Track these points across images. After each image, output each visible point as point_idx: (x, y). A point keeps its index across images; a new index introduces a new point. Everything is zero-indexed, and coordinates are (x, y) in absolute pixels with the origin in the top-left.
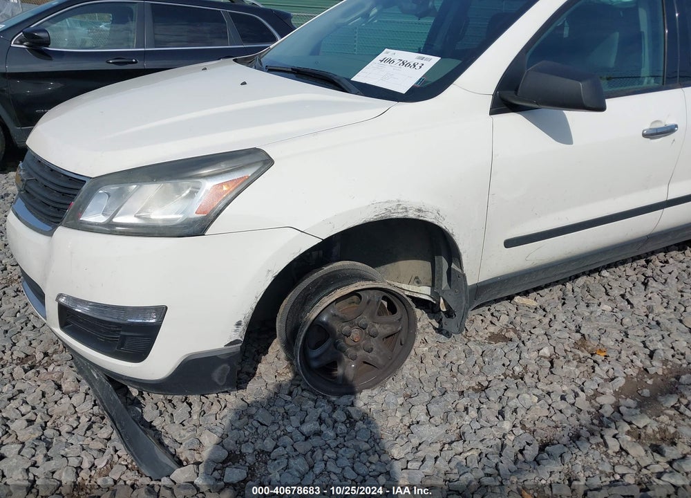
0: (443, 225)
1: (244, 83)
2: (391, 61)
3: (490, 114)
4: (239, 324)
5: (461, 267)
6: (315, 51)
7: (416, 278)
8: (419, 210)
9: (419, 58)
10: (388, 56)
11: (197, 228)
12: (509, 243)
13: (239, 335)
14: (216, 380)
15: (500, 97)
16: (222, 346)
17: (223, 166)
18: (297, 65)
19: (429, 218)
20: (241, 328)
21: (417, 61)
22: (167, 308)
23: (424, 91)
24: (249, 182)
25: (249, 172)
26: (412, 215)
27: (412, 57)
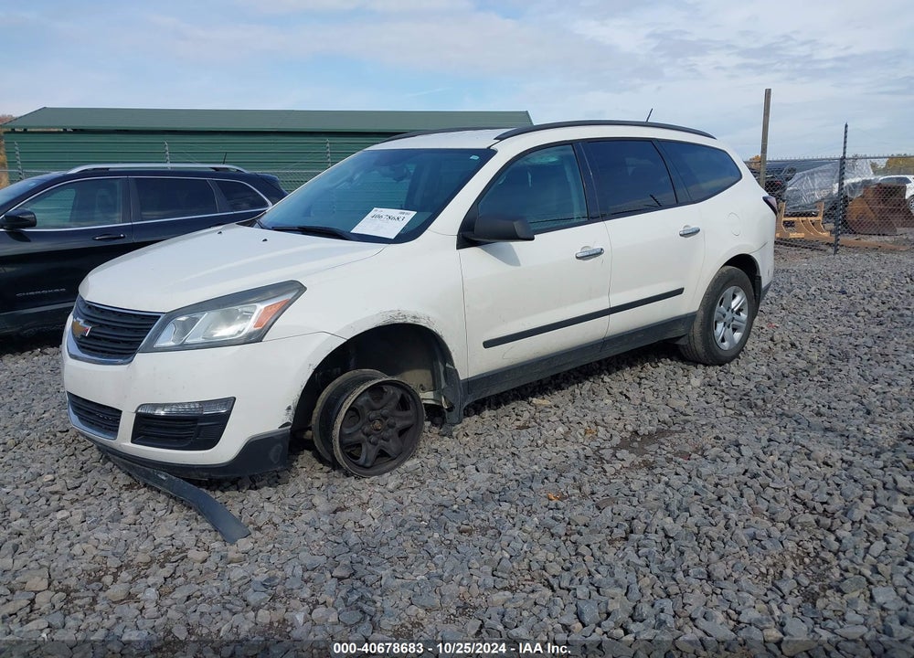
0: (433, 328)
1: (266, 240)
2: (380, 217)
3: (457, 249)
4: (289, 408)
5: (453, 365)
6: (307, 213)
7: (421, 385)
8: (415, 317)
9: (401, 213)
10: (377, 213)
11: (256, 337)
12: (488, 344)
13: (288, 418)
14: (272, 458)
15: (463, 237)
16: (277, 428)
17: (271, 294)
18: (302, 225)
19: (423, 323)
20: (291, 412)
21: (399, 215)
22: (235, 399)
23: (407, 235)
24: (289, 303)
25: (289, 296)
26: (409, 321)
27: (395, 212)
